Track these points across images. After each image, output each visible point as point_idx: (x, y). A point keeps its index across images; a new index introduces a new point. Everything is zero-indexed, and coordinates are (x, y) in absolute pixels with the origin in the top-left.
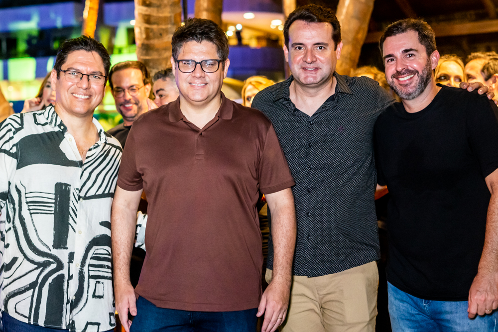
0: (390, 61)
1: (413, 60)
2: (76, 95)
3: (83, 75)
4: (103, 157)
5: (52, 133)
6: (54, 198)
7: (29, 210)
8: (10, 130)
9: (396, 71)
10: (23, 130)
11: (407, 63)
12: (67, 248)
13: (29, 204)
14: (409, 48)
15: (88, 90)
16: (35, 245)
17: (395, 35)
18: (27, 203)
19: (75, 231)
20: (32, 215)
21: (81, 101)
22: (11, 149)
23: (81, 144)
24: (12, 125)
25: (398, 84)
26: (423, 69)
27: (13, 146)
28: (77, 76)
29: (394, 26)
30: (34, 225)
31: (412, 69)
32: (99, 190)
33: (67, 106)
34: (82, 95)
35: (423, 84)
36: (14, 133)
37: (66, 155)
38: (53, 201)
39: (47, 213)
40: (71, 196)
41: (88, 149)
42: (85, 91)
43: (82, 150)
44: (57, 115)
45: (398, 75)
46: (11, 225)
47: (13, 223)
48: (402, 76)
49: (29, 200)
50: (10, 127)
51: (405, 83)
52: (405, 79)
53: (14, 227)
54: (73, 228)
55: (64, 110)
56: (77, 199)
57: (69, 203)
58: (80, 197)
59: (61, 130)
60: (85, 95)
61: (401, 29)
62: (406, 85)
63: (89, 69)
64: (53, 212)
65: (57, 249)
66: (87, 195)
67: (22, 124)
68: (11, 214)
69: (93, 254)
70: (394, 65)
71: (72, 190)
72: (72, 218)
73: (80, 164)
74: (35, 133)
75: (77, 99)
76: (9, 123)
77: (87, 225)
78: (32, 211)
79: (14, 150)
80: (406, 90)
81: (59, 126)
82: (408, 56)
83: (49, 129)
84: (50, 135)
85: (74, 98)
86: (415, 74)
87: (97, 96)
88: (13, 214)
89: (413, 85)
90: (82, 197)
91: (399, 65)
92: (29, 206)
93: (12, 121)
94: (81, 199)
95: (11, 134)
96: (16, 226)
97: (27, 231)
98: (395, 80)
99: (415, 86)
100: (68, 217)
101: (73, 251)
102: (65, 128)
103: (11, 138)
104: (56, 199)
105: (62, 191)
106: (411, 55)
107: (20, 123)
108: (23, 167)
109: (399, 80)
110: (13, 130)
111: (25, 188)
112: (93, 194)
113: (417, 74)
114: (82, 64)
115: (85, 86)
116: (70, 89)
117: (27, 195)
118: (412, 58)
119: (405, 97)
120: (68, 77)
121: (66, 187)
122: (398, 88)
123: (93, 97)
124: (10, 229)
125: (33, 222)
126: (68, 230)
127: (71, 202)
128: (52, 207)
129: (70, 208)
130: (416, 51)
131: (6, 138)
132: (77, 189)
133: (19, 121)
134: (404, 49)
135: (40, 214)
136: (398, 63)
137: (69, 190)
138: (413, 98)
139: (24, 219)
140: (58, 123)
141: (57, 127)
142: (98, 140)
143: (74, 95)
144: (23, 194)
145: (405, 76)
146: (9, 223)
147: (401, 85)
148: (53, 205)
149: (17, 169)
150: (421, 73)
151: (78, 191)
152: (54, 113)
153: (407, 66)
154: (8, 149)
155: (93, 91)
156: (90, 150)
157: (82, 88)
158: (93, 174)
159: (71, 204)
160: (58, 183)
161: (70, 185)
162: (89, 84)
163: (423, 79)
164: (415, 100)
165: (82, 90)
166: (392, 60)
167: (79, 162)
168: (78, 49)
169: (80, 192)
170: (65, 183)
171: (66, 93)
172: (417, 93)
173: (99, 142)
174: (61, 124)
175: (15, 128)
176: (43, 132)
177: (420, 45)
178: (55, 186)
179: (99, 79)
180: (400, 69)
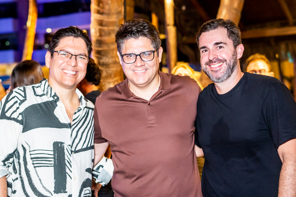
0: (204, 51)
1: (222, 51)
2: (66, 71)
3: (72, 55)
4: (85, 118)
5: (47, 102)
6: (53, 154)
7: (33, 164)
8: (16, 102)
9: (208, 60)
10: (26, 101)
11: (217, 53)
12: (66, 192)
13: (33, 160)
14: (219, 42)
15: (75, 67)
16: (39, 191)
17: (208, 31)
18: (32, 158)
19: (71, 178)
20: (36, 168)
21: (70, 76)
22: (18, 117)
23: (69, 109)
24: (17, 98)
25: (210, 70)
26: (230, 58)
27: (20, 114)
28: (67, 57)
29: (208, 24)
30: (38, 176)
31: (221, 58)
32: (84, 145)
33: (58, 80)
34: (71, 71)
35: (230, 70)
36: (20, 104)
37: (59, 119)
38: (53, 156)
39: (48, 166)
40: (66, 151)
41: (74, 113)
42: (73, 68)
43: (70, 114)
44: (51, 88)
45: (210, 62)
46: (18, 175)
47: (20, 174)
48: (214, 64)
49: (33, 156)
50: (16, 99)
51: (216, 70)
52: (215, 66)
53: (21, 177)
54: (70, 176)
55: (56, 82)
56: (70, 153)
57: (64, 157)
58: (72, 151)
59: (55, 100)
60: (73, 71)
61: (213, 26)
62: (216, 71)
63: (76, 51)
64: (53, 165)
65: (57, 193)
66: (76, 150)
67: (25, 97)
68: (17, 167)
69: (84, 195)
70: (207, 55)
71: (66, 147)
72: (68, 168)
73: (69, 126)
74: (35, 103)
75: (66, 75)
76: (15, 96)
77: (79, 172)
78: (36, 165)
79: (20, 118)
80: (216, 75)
81: (53, 97)
82: (218, 48)
83: (45, 99)
84: (46, 104)
85: (64, 73)
86: (224, 62)
87: (82, 72)
88: (19, 167)
89: (222, 71)
90: (73, 151)
91: (211, 55)
92: (33, 161)
93: (17, 94)
94: (73, 153)
95: (17, 105)
96: (23, 177)
97: (32, 181)
98: (207, 66)
99: (223, 72)
100: (65, 168)
101: (71, 194)
102: (58, 98)
103: (18, 108)
104: (54, 155)
105: (58, 147)
106: (221, 47)
107: (24, 96)
108: (27, 130)
109: (211, 67)
110: (19, 101)
111: (30, 147)
112: (80, 148)
113: (225, 62)
114: (71, 47)
115: (73, 64)
116: (61, 66)
117: (31, 153)
118: (221, 49)
119: (215, 81)
120: (61, 57)
121: (61, 145)
122: (210, 73)
123: (79, 73)
124: (17, 179)
125: (37, 174)
126: (66, 177)
127: (66, 156)
128: (51, 161)
129: (66, 160)
130: (225, 44)
131: (14, 108)
132: (69, 145)
133: (23, 94)
134: (215, 42)
135: (42, 167)
136: (210, 53)
137: (64, 147)
138: (222, 81)
139: (29, 172)
140: (53, 94)
141: (52, 98)
142: (80, 105)
143: (64, 71)
144: (28, 152)
145: (215, 63)
146: (16, 174)
147: (212, 71)
148: (53, 160)
149: (23, 132)
150: (228, 61)
151: (70, 147)
152: (49, 86)
153: (218, 56)
154: (16, 117)
155: (80, 68)
156: (75, 113)
157: (71, 66)
158: (79, 133)
159: (66, 158)
160: (55, 142)
161: (64, 143)
162: (76, 63)
163: (230, 66)
164: (223, 82)
165: (70, 67)
166: (206, 51)
167: (69, 124)
168: (69, 36)
169: (71, 147)
170: (60, 142)
171: (58, 69)
172: (225, 78)
173: (81, 106)
174: (55, 95)
175: (20, 100)
176: (41, 102)
177: (228, 39)
178: (53, 144)
179: (84, 59)
180: (211, 58)
